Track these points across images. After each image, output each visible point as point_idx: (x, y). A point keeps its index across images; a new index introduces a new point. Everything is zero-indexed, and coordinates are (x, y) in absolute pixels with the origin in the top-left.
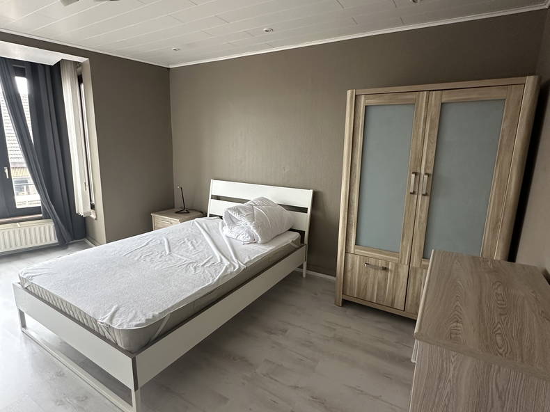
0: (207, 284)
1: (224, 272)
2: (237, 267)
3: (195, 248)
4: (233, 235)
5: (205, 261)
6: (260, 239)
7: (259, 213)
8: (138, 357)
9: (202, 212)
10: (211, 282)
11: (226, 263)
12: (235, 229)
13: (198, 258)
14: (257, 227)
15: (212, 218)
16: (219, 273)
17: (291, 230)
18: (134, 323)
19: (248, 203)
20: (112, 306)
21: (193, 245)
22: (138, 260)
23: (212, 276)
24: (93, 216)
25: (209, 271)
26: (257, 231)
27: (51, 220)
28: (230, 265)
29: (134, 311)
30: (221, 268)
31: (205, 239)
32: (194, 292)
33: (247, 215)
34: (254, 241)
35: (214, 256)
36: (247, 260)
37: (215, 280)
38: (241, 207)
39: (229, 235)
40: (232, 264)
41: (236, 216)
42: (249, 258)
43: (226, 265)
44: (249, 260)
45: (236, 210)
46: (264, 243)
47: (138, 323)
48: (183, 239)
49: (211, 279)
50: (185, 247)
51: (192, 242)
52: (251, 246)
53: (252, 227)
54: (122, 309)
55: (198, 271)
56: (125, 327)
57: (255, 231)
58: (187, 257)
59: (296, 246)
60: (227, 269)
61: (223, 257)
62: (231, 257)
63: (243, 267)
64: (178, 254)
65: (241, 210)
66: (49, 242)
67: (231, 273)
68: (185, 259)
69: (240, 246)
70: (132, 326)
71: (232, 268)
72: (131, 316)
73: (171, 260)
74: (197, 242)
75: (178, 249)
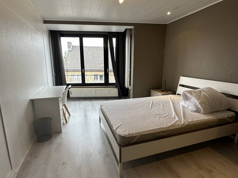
0: (162, 127)
1: (174, 123)
2: (183, 123)
3: (163, 108)
4: (186, 106)
5: (166, 115)
6: (202, 111)
7: (205, 96)
8: (122, 149)
9: (173, 92)
10: (165, 126)
11: (177, 119)
12: (187, 102)
13: (163, 113)
14: (201, 103)
15: (178, 95)
16: (171, 123)
17: (229, 110)
18: (124, 133)
19: (198, 89)
20: (120, 123)
21: (163, 106)
22: (137, 107)
23: (166, 123)
24: (130, 88)
25: (166, 120)
26: (201, 106)
27: (117, 88)
28: (178, 121)
29: (126, 128)
30: (173, 121)
31: (170, 105)
32: (154, 128)
33: (196, 96)
34: (198, 111)
35: (171, 114)
36: (190, 120)
37: (167, 126)
38: (193, 91)
39: (184, 105)
40: (180, 120)
41: (189, 95)
42: (192, 120)
43: (177, 120)
44: (191, 120)
45: (190, 92)
46: (205, 113)
47: (125, 134)
48: (160, 103)
49: (166, 125)
50: (159, 107)
51: (163, 105)
52: (196, 114)
53: (198, 103)
54: (122, 126)
55: (160, 119)
56: (120, 134)
57: (199, 106)
58: (158, 111)
59: (230, 121)
60: (176, 122)
61: (176, 116)
62: (181, 117)
63: (186, 123)
64: (154, 109)
65: (193, 93)
66: (116, 96)
67: (178, 125)
68: (156, 112)
69: (188, 112)
70: (122, 134)
71: (180, 123)
72: (124, 130)
73: (150, 110)
74: (165, 106)
75: (155, 107)
